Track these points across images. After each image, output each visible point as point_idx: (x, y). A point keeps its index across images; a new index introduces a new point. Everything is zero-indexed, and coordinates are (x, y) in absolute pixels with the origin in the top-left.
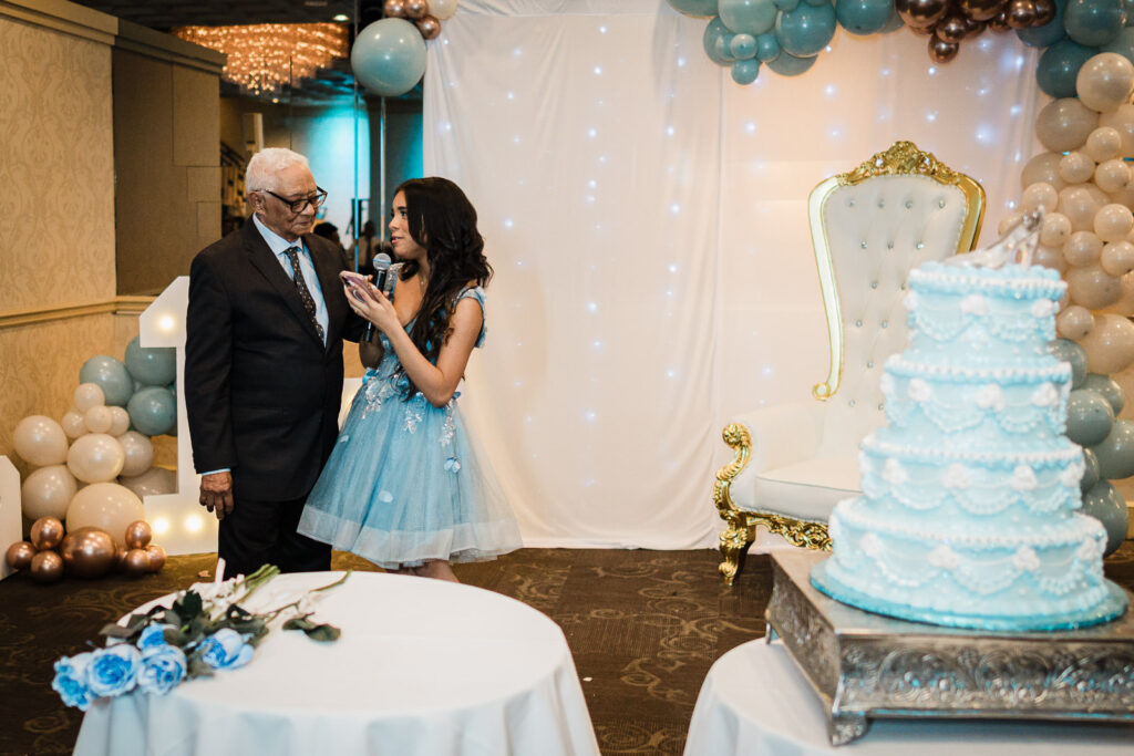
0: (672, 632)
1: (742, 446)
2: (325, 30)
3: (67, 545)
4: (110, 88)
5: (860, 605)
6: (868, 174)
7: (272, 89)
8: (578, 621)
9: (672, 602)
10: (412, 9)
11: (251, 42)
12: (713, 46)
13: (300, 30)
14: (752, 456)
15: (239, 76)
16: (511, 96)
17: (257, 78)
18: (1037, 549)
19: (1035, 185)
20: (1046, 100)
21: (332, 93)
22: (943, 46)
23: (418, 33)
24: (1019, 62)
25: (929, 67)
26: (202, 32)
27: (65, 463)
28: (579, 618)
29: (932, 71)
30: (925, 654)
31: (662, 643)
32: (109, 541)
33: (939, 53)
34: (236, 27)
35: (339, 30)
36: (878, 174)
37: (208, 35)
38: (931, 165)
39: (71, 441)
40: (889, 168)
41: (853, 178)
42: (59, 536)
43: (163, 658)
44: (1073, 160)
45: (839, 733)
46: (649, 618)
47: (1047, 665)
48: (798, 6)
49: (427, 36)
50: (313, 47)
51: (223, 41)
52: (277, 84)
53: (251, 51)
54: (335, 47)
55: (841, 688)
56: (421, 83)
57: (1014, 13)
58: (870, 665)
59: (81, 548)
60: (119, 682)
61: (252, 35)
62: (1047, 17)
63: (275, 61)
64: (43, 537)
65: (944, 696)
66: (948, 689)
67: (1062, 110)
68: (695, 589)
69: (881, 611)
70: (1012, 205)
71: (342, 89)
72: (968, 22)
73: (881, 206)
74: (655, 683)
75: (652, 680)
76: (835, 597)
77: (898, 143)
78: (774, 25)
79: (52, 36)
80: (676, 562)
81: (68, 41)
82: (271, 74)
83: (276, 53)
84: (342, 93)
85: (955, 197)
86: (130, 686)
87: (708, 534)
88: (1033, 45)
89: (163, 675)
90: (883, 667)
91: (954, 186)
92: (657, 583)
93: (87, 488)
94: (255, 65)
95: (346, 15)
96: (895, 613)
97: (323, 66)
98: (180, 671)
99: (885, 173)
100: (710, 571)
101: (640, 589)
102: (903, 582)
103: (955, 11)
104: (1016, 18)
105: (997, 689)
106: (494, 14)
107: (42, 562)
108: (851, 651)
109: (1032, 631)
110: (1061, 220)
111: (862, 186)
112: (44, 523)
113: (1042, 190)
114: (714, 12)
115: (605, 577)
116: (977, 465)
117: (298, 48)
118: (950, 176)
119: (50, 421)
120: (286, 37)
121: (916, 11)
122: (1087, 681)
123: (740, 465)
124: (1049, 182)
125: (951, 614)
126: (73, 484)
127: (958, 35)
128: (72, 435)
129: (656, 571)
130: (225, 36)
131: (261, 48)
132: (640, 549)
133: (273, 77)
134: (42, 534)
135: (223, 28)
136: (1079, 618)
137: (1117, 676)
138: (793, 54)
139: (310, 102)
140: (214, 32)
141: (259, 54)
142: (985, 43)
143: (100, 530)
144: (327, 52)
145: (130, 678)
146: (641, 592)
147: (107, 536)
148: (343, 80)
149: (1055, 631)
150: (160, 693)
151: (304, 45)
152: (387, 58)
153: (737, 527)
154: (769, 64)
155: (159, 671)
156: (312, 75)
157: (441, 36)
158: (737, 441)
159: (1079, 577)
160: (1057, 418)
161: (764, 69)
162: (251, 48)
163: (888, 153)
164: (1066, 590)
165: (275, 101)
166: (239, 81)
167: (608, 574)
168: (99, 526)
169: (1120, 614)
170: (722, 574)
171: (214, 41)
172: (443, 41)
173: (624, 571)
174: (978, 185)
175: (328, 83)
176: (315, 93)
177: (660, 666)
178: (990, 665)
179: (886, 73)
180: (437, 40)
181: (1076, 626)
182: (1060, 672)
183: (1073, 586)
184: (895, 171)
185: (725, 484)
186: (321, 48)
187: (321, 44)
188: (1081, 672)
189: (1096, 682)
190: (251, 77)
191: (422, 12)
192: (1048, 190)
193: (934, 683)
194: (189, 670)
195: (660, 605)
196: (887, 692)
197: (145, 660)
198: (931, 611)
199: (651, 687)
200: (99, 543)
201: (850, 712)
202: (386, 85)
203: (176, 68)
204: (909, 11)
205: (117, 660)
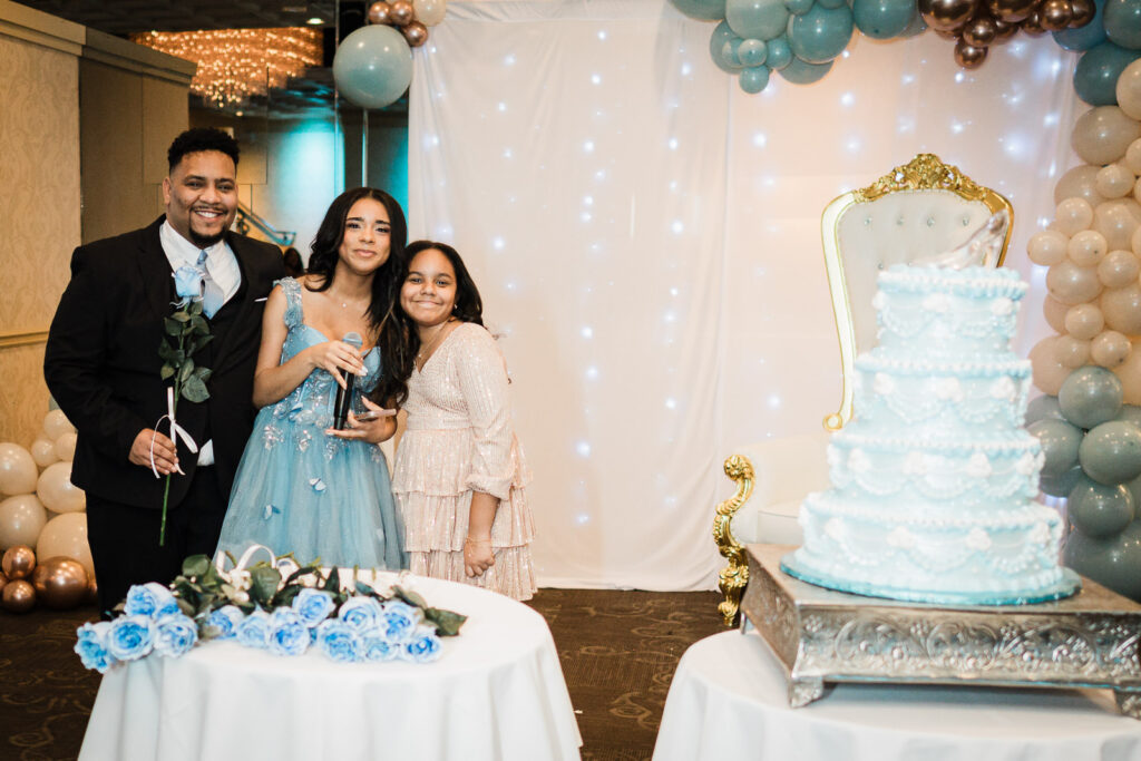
0: (664, 669)
1: (744, 479)
2: (297, 35)
3: (38, 575)
4: (76, 101)
5: (822, 584)
6: (887, 189)
7: (238, 100)
8: (567, 657)
9: (668, 641)
10: (397, 15)
11: (216, 49)
12: (720, 52)
13: (269, 34)
14: (755, 489)
15: (202, 86)
16: (502, 107)
17: (221, 89)
18: (988, 529)
19: (1069, 200)
20: (1086, 108)
21: (302, 105)
22: (971, 51)
23: (405, 41)
24: (1056, 66)
25: (956, 73)
26: (162, 38)
27: (35, 493)
28: (568, 654)
29: (959, 77)
30: (879, 625)
31: (654, 678)
32: (81, 571)
33: (966, 58)
34: (200, 32)
35: (312, 34)
36: (897, 190)
37: (169, 41)
38: (956, 179)
39: (40, 470)
40: (909, 183)
41: (870, 194)
42: (31, 566)
43: (177, 624)
44: (1112, 174)
45: (797, 696)
46: (642, 656)
47: (995, 637)
48: (811, 8)
49: (414, 43)
50: (285, 54)
51: (185, 48)
52: (244, 95)
53: (215, 59)
54: (308, 54)
55: (800, 655)
56: (406, 95)
57: (1048, 14)
58: (828, 634)
59: (53, 578)
60: (137, 647)
61: (219, 42)
62: (1085, 18)
63: (242, 70)
64: (14, 566)
65: (897, 663)
66: (901, 656)
67: (1100, 119)
68: (692, 629)
69: (841, 588)
70: (1045, 222)
71: (314, 100)
72: (998, 24)
73: (899, 223)
74: (645, 715)
75: (643, 712)
76: (801, 578)
77: (920, 155)
78: (785, 29)
79: (20, 47)
80: (673, 603)
81: (34, 51)
82: (237, 83)
83: (243, 61)
84: (314, 105)
85: (980, 213)
86: (146, 650)
87: (708, 575)
88: (1072, 49)
89: (178, 639)
90: (839, 636)
91: (979, 202)
92: (652, 622)
93: (58, 518)
94: (220, 74)
95: (321, 18)
96: (853, 589)
97: (294, 75)
98: (193, 636)
99: (905, 188)
100: (708, 612)
101: (634, 627)
102: (864, 562)
103: (983, 13)
104: (1050, 20)
105: (948, 658)
106: (486, 20)
107: (14, 591)
108: (811, 621)
109: (981, 605)
110: (1096, 238)
111: (880, 201)
112: (16, 551)
113: (1077, 206)
114: (721, 16)
115: (596, 616)
116: (935, 452)
117: (267, 56)
118: (975, 191)
119: (19, 448)
120: (253, 43)
121: (940, 12)
122: (1032, 651)
123: (742, 499)
124: (1085, 198)
125: (908, 590)
126: (43, 513)
127: (987, 38)
128: (42, 463)
129: (652, 611)
130: (187, 43)
131: (226, 56)
132: (636, 590)
133: (239, 89)
134: (14, 563)
135: (184, 33)
136: (1030, 595)
137: (1061, 647)
138: (807, 62)
139: (277, 115)
140: (175, 38)
141: (225, 62)
142: (1018, 46)
143: (72, 560)
144: (299, 59)
145: (146, 644)
146: (634, 631)
147: (79, 566)
148: (317, 90)
149: (1003, 605)
150: (174, 656)
151: (273, 52)
152: (371, 68)
153: (738, 564)
154: (780, 71)
155: (174, 636)
156: (282, 85)
157: (428, 43)
158: (739, 474)
159: (1031, 558)
160: (1015, 411)
161: (775, 77)
162: (215, 56)
163: (908, 166)
164: (1017, 570)
165: (239, 114)
166: (202, 92)
167: (600, 613)
168: (70, 556)
169: (1070, 593)
170: (722, 614)
171: (175, 48)
172: (430, 49)
173: (617, 611)
174: (1006, 200)
175: (298, 93)
176: (283, 105)
177: (650, 700)
178: (941, 635)
179: (908, 79)
180: (424, 47)
181: (1024, 602)
182: (1008, 643)
183: (1024, 566)
184: (917, 185)
185: (726, 518)
186: (292, 54)
187: (292, 51)
188: (1026, 643)
189: (1040, 653)
190: (215, 88)
191: (409, 18)
192: (1082, 205)
193: (889, 650)
194: (201, 635)
195: (654, 644)
196: (843, 659)
197: (161, 627)
198: (889, 588)
199: (640, 718)
200: (72, 573)
201: (808, 677)
202: (371, 96)
203: (145, 79)
204: (932, 13)
205: (136, 627)
